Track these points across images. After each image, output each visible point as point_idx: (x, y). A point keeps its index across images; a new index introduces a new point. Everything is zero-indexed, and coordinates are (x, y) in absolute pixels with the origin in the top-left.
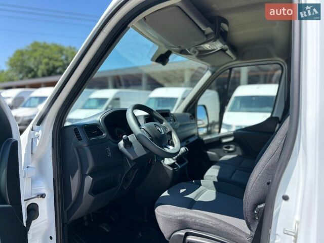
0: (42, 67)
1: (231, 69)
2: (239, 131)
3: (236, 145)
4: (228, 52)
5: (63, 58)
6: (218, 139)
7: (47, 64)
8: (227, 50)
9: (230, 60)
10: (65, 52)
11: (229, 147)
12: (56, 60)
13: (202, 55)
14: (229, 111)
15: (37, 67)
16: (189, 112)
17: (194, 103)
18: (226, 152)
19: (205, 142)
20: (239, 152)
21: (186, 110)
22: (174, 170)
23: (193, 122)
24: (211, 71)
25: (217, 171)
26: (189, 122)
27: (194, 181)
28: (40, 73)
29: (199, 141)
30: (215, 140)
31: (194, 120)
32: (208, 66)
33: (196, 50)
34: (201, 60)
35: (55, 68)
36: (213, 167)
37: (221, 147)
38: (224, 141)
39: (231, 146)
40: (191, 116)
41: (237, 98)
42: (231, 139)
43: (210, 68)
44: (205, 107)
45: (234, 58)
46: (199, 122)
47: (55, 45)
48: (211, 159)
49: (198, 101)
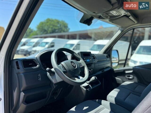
0: (50, 29)
1: (134, 29)
2: (137, 67)
3: (134, 76)
4: (131, 17)
5: (59, 25)
6: (123, 71)
7: (52, 28)
8: (130, 16)
9: (133, 23)
10: (60, 23)
11: (129, 76)
12: (56, 26)
13: (113, 19)
14: (136, 53)
15: (48, 29)
16: (106, 54)
17: (110, 48)
18: (127, 79)
19: (115, 72)
20: (136, 80)
21: (105, 52)
22: (87, 90)
23: (108, 59)
24: (121, 30)
25: (117, 93)
26: (105, 60)
27: (97, 100)
28: (49, 32)
29: (111, 70)
30: (121, 71)
31: (109, 58)
32: (119, 27)
33: (107, 16)
34: (112, 22)
35: (55, 30)
36: (115, 89)
37: (125, 76)
38: (127, 72)
39: (131, 75)
40: (107, 56)
41: (141, 47)
42: (131, 71)
43: (120, 29)
44: (117, 51)
45: (136, 22)
46: (113, 59)
47: (56, 20)
48: (118, 82)
49: (112, 47)
